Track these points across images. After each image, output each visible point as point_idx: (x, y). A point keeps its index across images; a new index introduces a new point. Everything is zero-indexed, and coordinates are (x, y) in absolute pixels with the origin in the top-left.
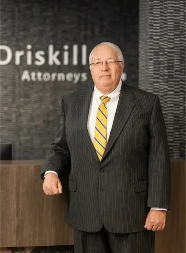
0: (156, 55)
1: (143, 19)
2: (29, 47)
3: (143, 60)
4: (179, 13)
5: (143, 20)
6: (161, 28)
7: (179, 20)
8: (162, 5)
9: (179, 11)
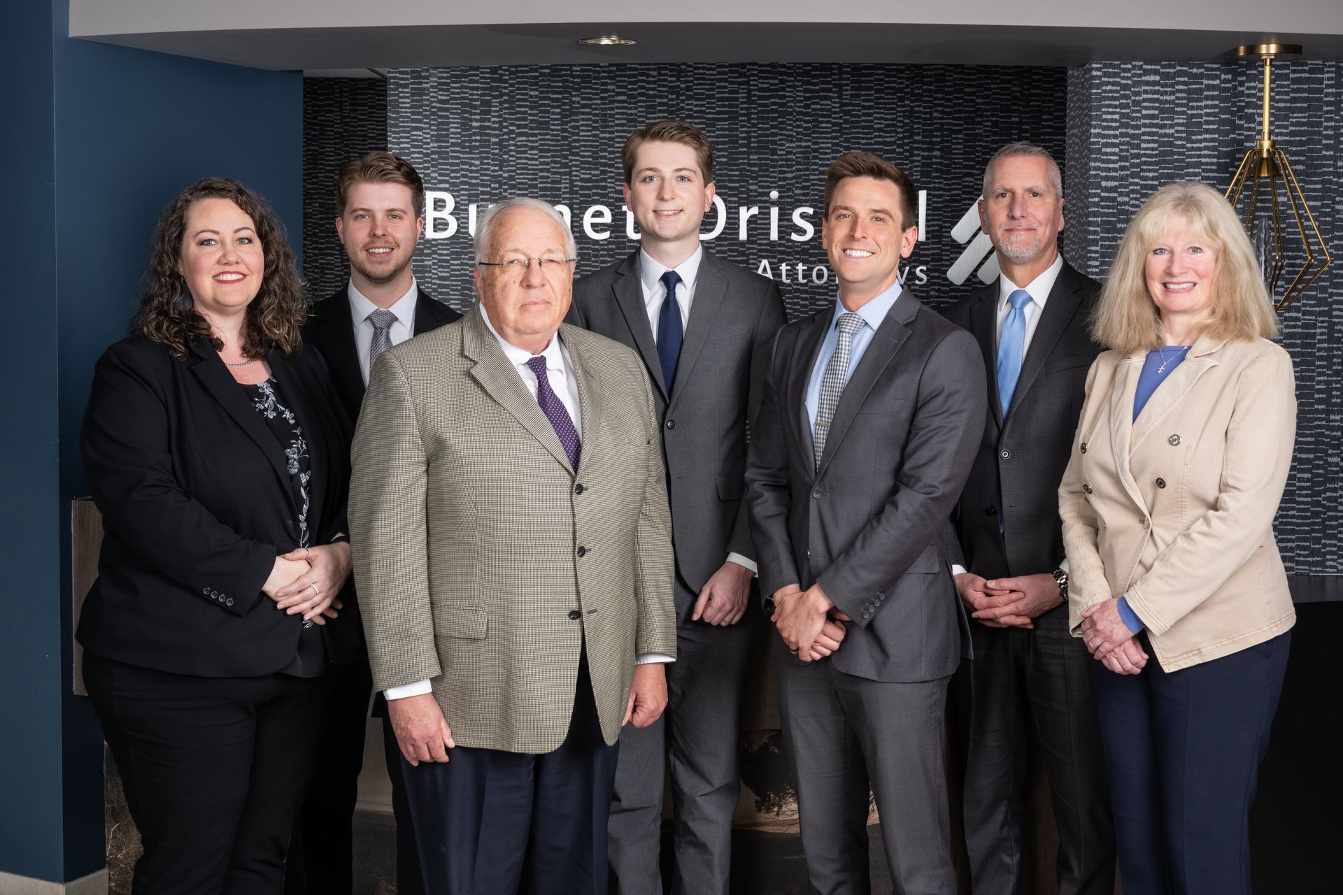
0: (1108, 231)
1: (1076, 131)
2: (774, 194)
3: (1074, 243)
4: (1173, 119)
5: (1073, 135)
6: (1122, 159)
7: (1172, 135)
8: (1127, 97)
9: (1172, 111)
